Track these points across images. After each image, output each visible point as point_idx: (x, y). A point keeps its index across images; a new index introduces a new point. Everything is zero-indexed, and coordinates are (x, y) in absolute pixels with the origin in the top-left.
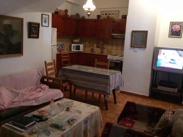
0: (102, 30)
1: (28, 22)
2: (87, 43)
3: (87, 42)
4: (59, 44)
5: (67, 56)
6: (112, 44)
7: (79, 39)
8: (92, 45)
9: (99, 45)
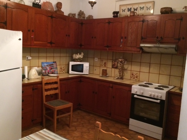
0: (122, 38)
2: (96, 60)
3: (97, 58)
6: (141, 63)
8: (105, 63)
9: (116, 63)
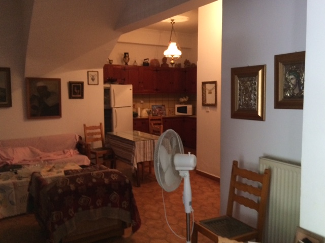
1: (68, 81)
4: (156, 106)
5: (159, 122)
7: (187, 98)
